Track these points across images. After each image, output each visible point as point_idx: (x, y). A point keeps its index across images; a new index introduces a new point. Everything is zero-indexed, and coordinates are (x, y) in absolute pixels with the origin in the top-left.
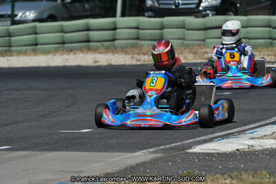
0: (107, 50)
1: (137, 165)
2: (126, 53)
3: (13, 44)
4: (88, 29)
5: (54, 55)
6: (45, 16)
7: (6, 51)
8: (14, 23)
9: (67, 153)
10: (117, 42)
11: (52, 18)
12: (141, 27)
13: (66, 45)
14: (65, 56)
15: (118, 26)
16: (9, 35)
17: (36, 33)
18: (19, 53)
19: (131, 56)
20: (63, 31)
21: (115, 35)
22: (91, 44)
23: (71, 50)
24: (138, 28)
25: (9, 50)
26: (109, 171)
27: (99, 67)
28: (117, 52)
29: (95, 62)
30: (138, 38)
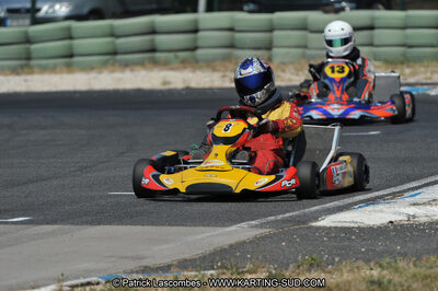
0: (184, 64)
1: (231, 246)
2: (214, 70)
3: (34, 55)
4: (154, 32)
5: (100, 73)
6: (85, 10)
7: (22, 67)
8: (36, 21)
9: (120, 227)
10: (199, 52)
11: (96, 14)
12: (237, 28)
13: (119, 57)
14: (118, 75)
15: (201, 26)
16: (28, 40)
17: (71, 38)
18: (44, 69)
19: (221, 74)
20: (113, 34)
21: (195, 40)
22: (158, 55)
23: (126, 65)
24: (231, 29)
25: (28, 66)
26: (187, 256)
27: (171, 92)
28: (200, 68)
29: (165, 83)
30: (232, 46)
